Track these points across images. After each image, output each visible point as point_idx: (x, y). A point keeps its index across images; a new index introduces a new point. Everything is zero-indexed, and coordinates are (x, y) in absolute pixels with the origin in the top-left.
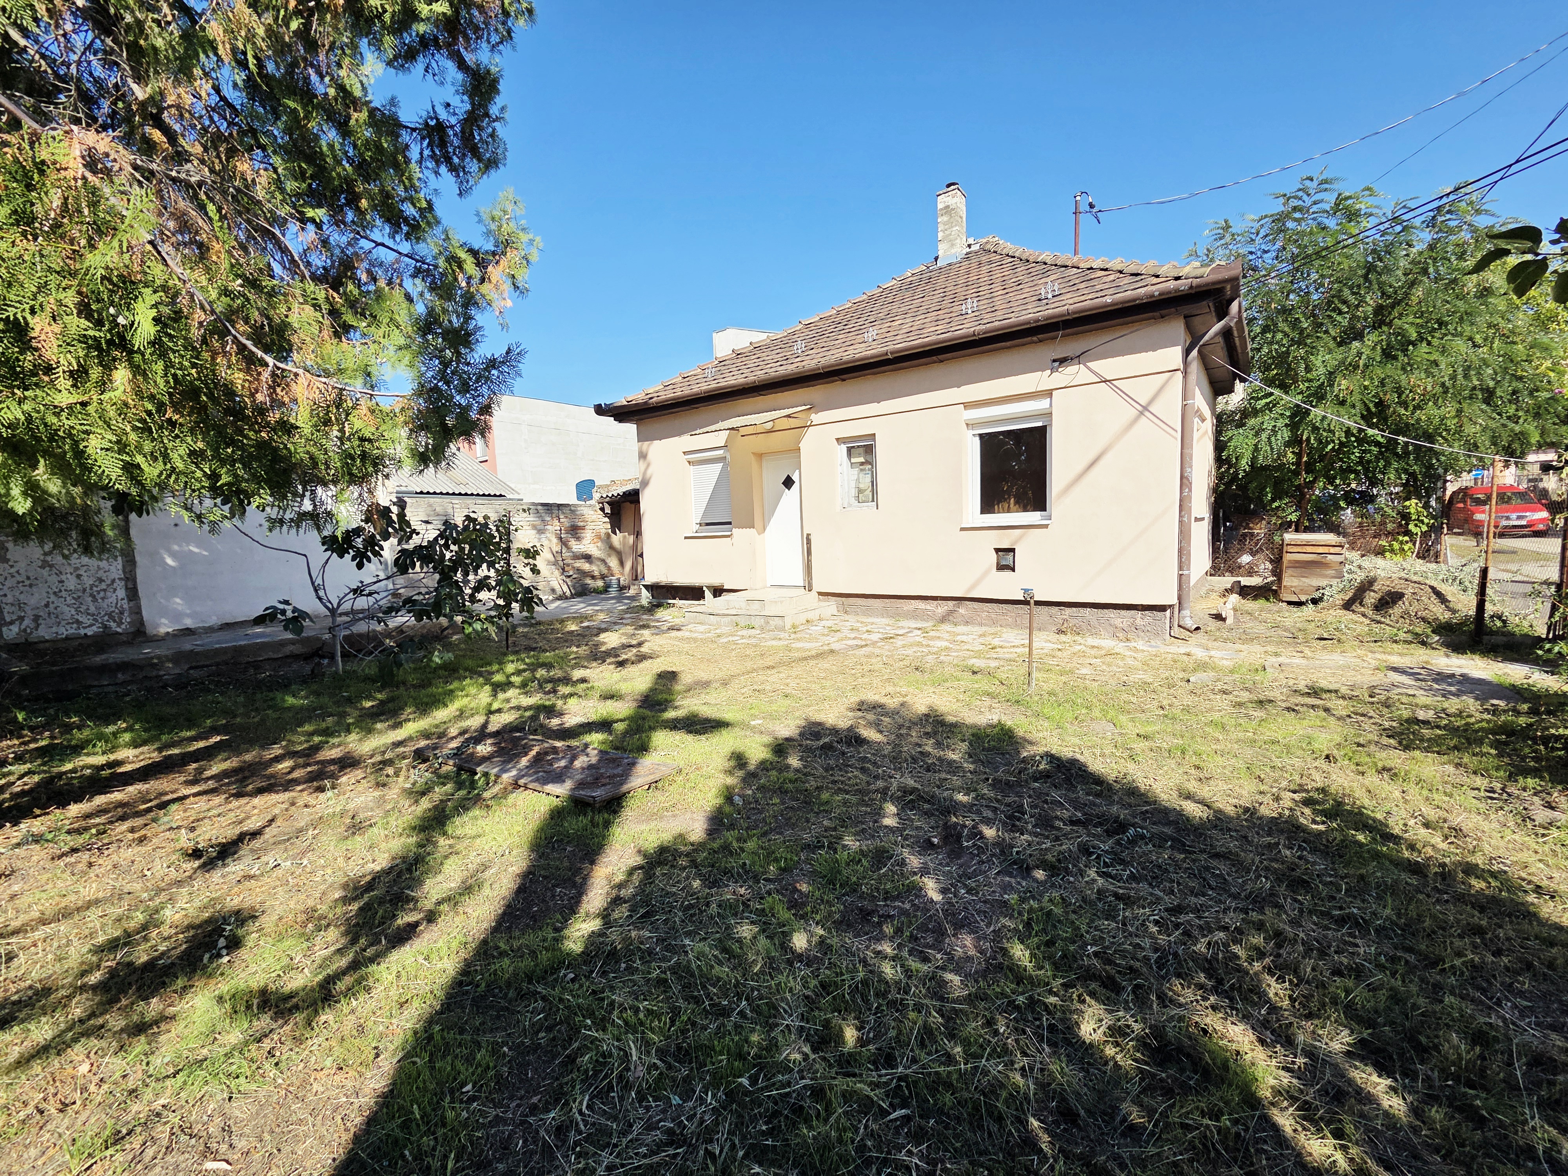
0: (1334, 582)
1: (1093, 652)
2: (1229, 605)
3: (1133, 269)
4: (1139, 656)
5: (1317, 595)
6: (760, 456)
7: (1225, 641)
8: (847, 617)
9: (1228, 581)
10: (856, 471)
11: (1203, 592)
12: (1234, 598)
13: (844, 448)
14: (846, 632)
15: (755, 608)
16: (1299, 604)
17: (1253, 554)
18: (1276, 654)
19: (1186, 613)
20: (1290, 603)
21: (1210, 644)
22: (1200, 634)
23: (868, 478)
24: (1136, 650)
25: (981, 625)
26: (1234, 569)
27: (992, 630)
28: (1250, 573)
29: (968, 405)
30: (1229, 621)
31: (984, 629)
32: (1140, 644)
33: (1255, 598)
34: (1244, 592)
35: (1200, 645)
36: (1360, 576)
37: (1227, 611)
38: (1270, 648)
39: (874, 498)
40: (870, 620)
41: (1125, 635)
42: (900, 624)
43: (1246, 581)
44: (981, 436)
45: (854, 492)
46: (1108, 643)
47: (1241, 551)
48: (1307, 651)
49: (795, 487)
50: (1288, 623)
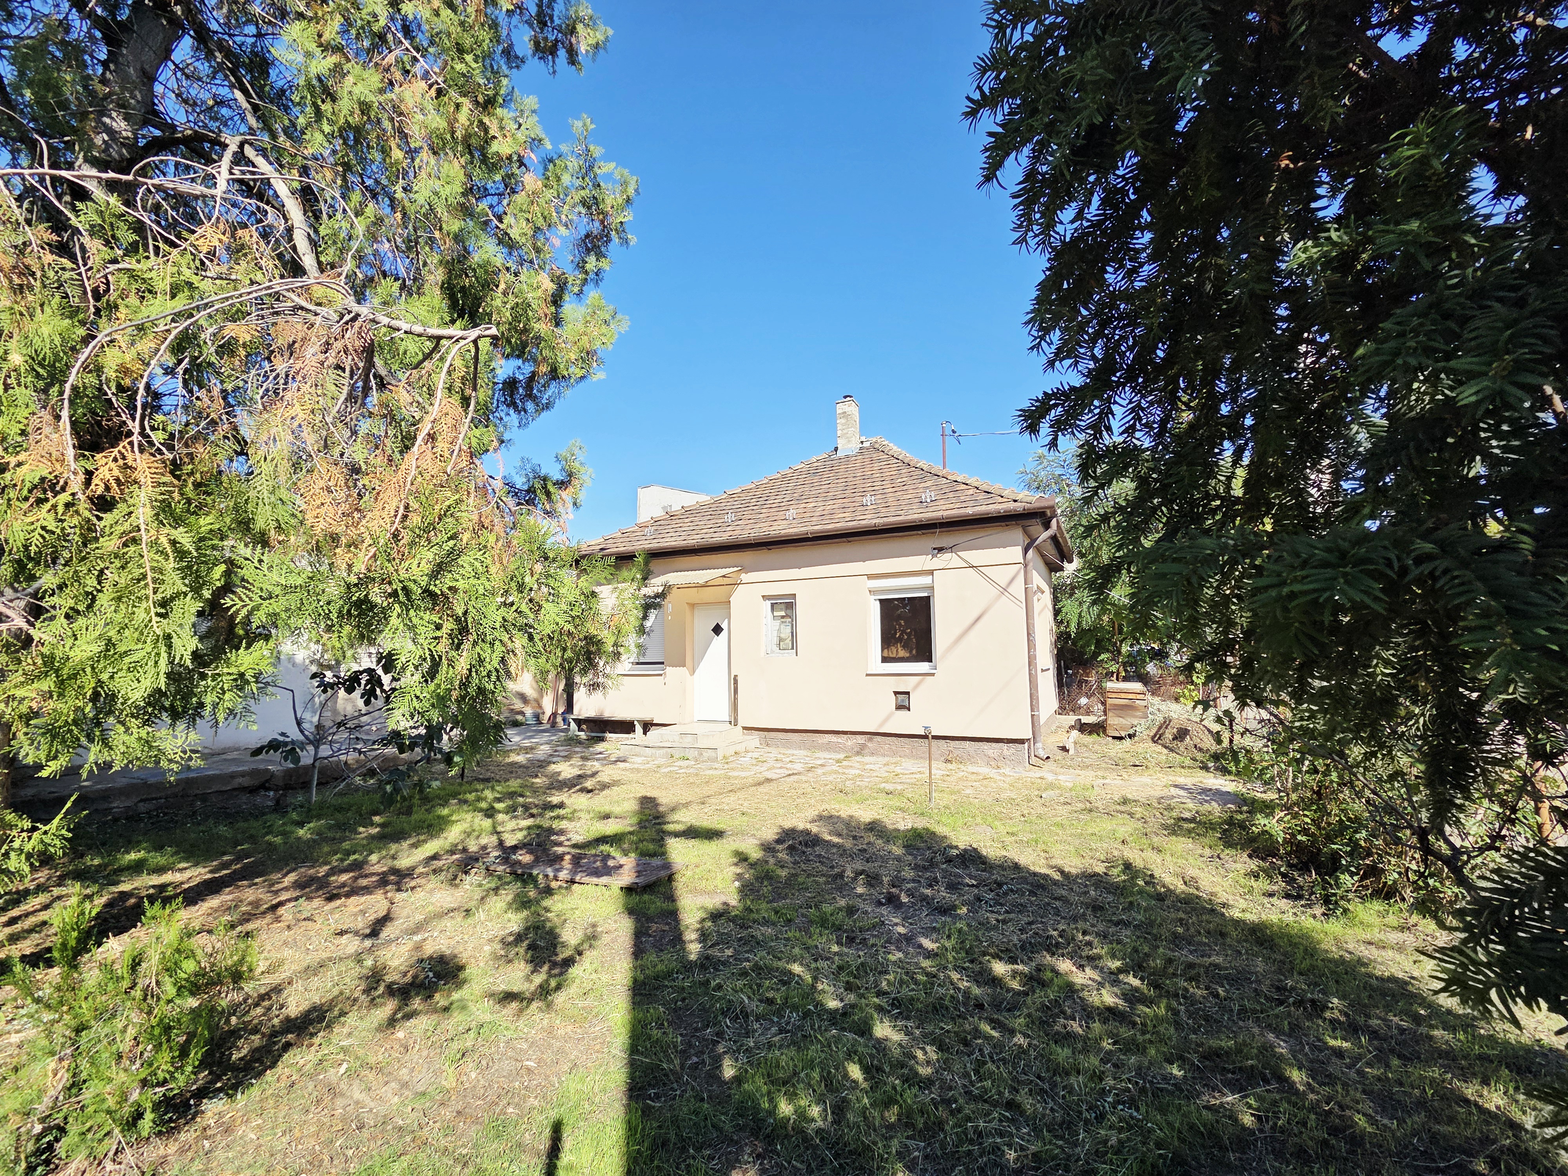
0: (1143, 721)
1: (974, 777)
2: (1071, 740)
3: (985, 487)
4: (1008, 780)
5: (1131, 732)
6: (692, 606)
7: (1069, 767)
8: (768, 749)
9: (1071, 719)
10: (778, 623)
11: (1053, 728)
12: (1075, 733)
13: (768, 603)
14: (772, 763)
15: (688, 741)
16: (1120, 738)
17: (1089, 698)
18: (1104, 778)
19: (1039, 745)
20: (1114, 738)
21: (1059, 770)
22: (1050, 763)
23: (789, 629)
24: (1005, 775)
25: (884, 755)
26: (1076, 709)
27: (894, 760)
28: (1088, 713)
29: (871, 577)
30: (1071, 752)
31: (887, 759)
32: (1007, 771)
33: (1090, 733)
34: (1083, 728)
35: (1051, 771)
36: (1160, 718)
37: (1070, 746)
38: (1100, 773)
39: (794, 646)
40: (790, 752)
41: (996, 763)
42: (817, 755)
43: (1085, 719)
44: (881, 601)
45: (775, 640)
46: (985, 770)
47: (1079, 695)
48: (1125, 775)
49: (724, 634)
50: (1112, 753)
